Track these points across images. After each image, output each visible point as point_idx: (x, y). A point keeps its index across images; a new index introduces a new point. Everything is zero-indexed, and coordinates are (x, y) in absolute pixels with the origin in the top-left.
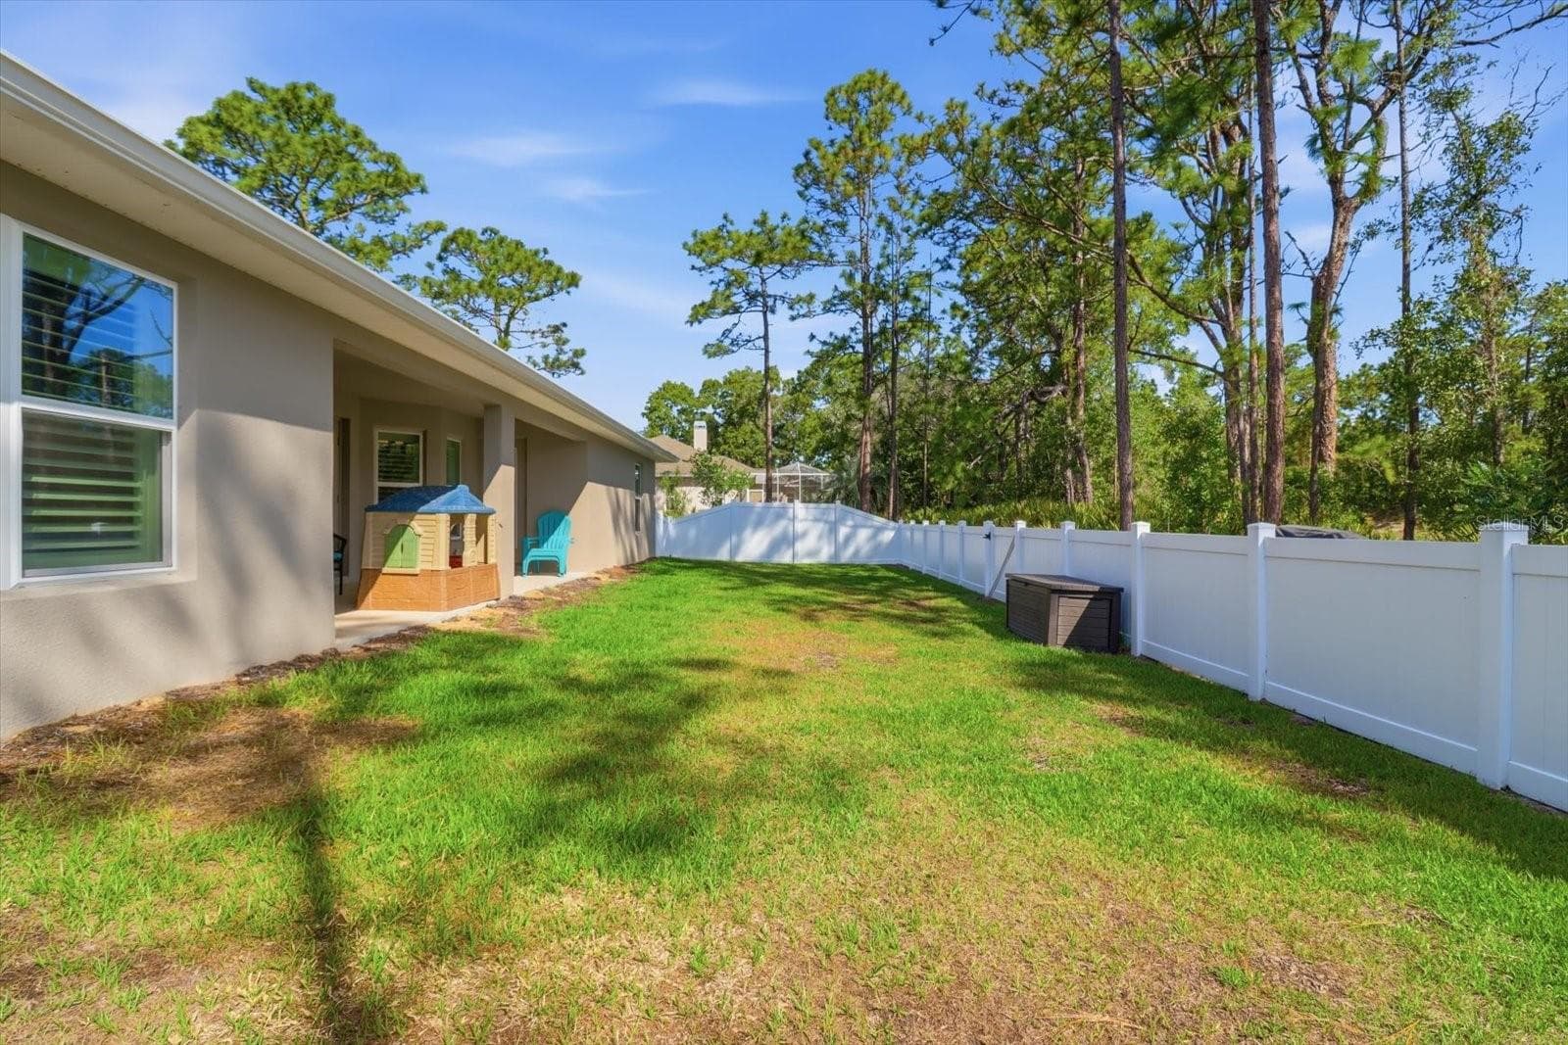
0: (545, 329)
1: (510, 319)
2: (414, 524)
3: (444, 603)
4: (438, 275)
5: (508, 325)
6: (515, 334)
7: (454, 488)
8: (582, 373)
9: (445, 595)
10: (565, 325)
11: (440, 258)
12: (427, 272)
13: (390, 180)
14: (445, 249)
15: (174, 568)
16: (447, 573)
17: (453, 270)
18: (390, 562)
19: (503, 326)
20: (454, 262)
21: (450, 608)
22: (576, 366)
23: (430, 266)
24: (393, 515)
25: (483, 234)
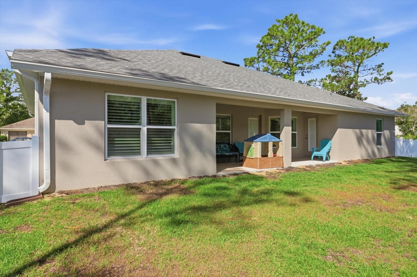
0: (374, 67)
1: (358, 67)
2: (253, 145)
3: (259, 167)
4: (333, 57)
5: (358, 69)
6: (361, 72)
7: (266, 134)
8: (392, 81)
9: (259, 165)
10: (383, 64)
11: (333, 52)
12: (329, 58)
13: (313, 33)
14: (334, 49)
15: (176, 155)
16: (260, 159)
17: (338, 55)
18: (248, 155)
19: (356, 70)
20: (337, 52)
21: (260, 168)
22: (389, 78)
23: (330, 56)
24: (249, 142)
25: (348, 39)
